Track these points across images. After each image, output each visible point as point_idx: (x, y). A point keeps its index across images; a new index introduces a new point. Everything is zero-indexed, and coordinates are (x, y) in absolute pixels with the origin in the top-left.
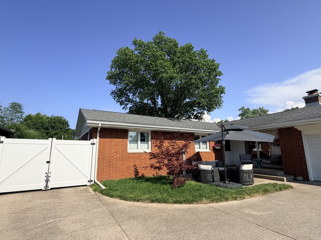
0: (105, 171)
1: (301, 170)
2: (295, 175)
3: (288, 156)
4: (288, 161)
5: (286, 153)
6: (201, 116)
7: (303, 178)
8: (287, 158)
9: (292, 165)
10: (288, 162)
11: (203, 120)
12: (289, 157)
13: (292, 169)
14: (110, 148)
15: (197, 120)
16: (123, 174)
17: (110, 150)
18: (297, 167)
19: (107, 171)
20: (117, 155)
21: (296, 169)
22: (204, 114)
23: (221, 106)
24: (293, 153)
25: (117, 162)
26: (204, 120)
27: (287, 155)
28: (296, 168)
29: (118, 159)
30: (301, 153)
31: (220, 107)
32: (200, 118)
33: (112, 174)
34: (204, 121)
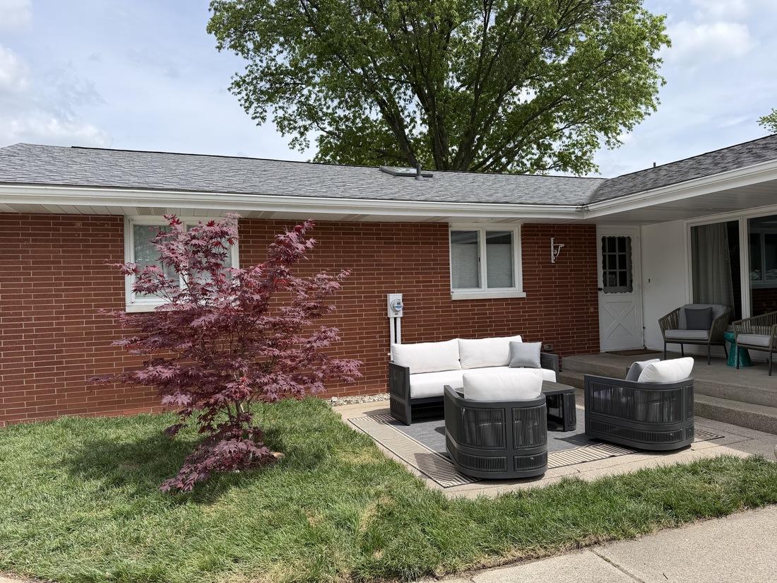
0: (24, 388)
6: (584, 154)
11: (593, 169)
14: (44, 296)
15: (570, 173)
16: (110, 397)
17: (43, 302)
19: (37, 387)
20: (77, 323)
22: (594, 145)
23: (655, 102)
25: (80, 350)
26: (597, 171)
29: (81, 339)
31: (651, 110)
32: (579, 164)
33: (58, 396)
34: (597, 175)
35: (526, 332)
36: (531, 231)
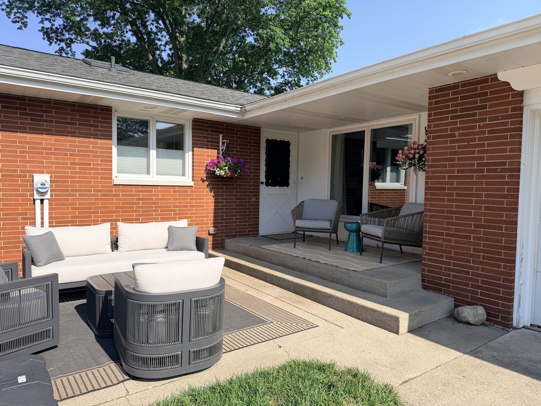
1: (486, 276)
2: (461, 295)
3: (448, 212)
4: (442, 234)
5: (444, 200)
7: (488, 314)
8: (443, 223)
9: (456, 253)
10: (444, 240)
12: (451, 218)
13: (453, 270)
18: (474, 262)
21: (468, 273)
24: (467, 201)
27: (447, 206)
28: (471, 267)
30: (502, 203)
35: (192, 217)
36: (201, 126)
